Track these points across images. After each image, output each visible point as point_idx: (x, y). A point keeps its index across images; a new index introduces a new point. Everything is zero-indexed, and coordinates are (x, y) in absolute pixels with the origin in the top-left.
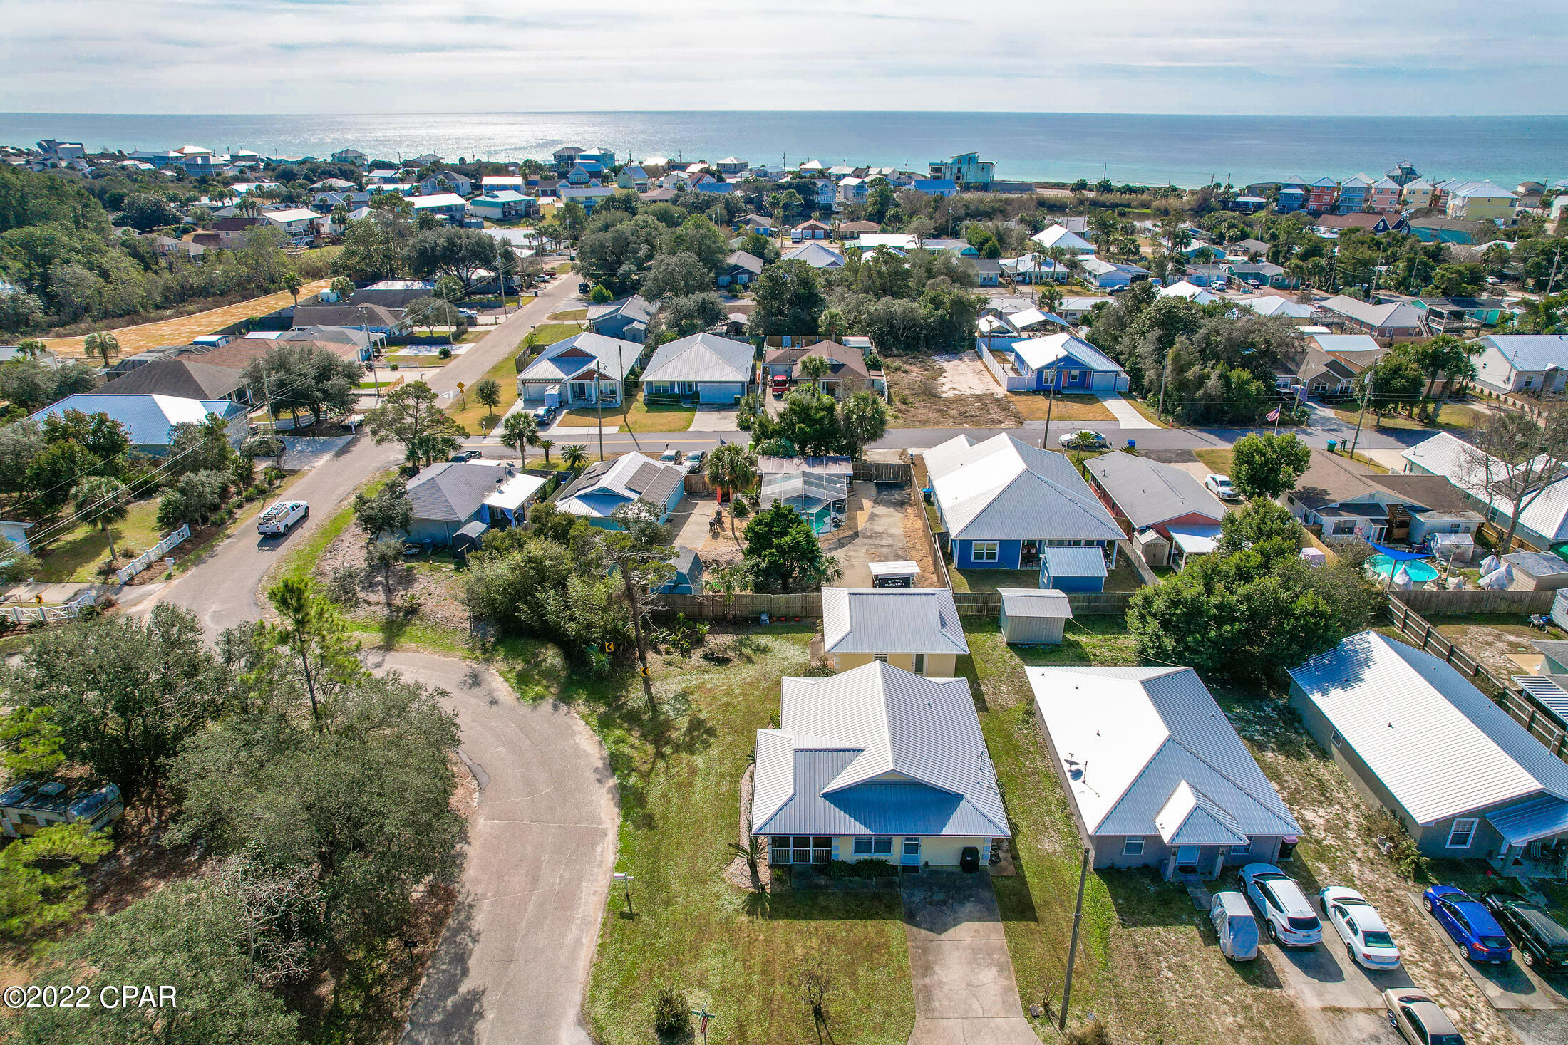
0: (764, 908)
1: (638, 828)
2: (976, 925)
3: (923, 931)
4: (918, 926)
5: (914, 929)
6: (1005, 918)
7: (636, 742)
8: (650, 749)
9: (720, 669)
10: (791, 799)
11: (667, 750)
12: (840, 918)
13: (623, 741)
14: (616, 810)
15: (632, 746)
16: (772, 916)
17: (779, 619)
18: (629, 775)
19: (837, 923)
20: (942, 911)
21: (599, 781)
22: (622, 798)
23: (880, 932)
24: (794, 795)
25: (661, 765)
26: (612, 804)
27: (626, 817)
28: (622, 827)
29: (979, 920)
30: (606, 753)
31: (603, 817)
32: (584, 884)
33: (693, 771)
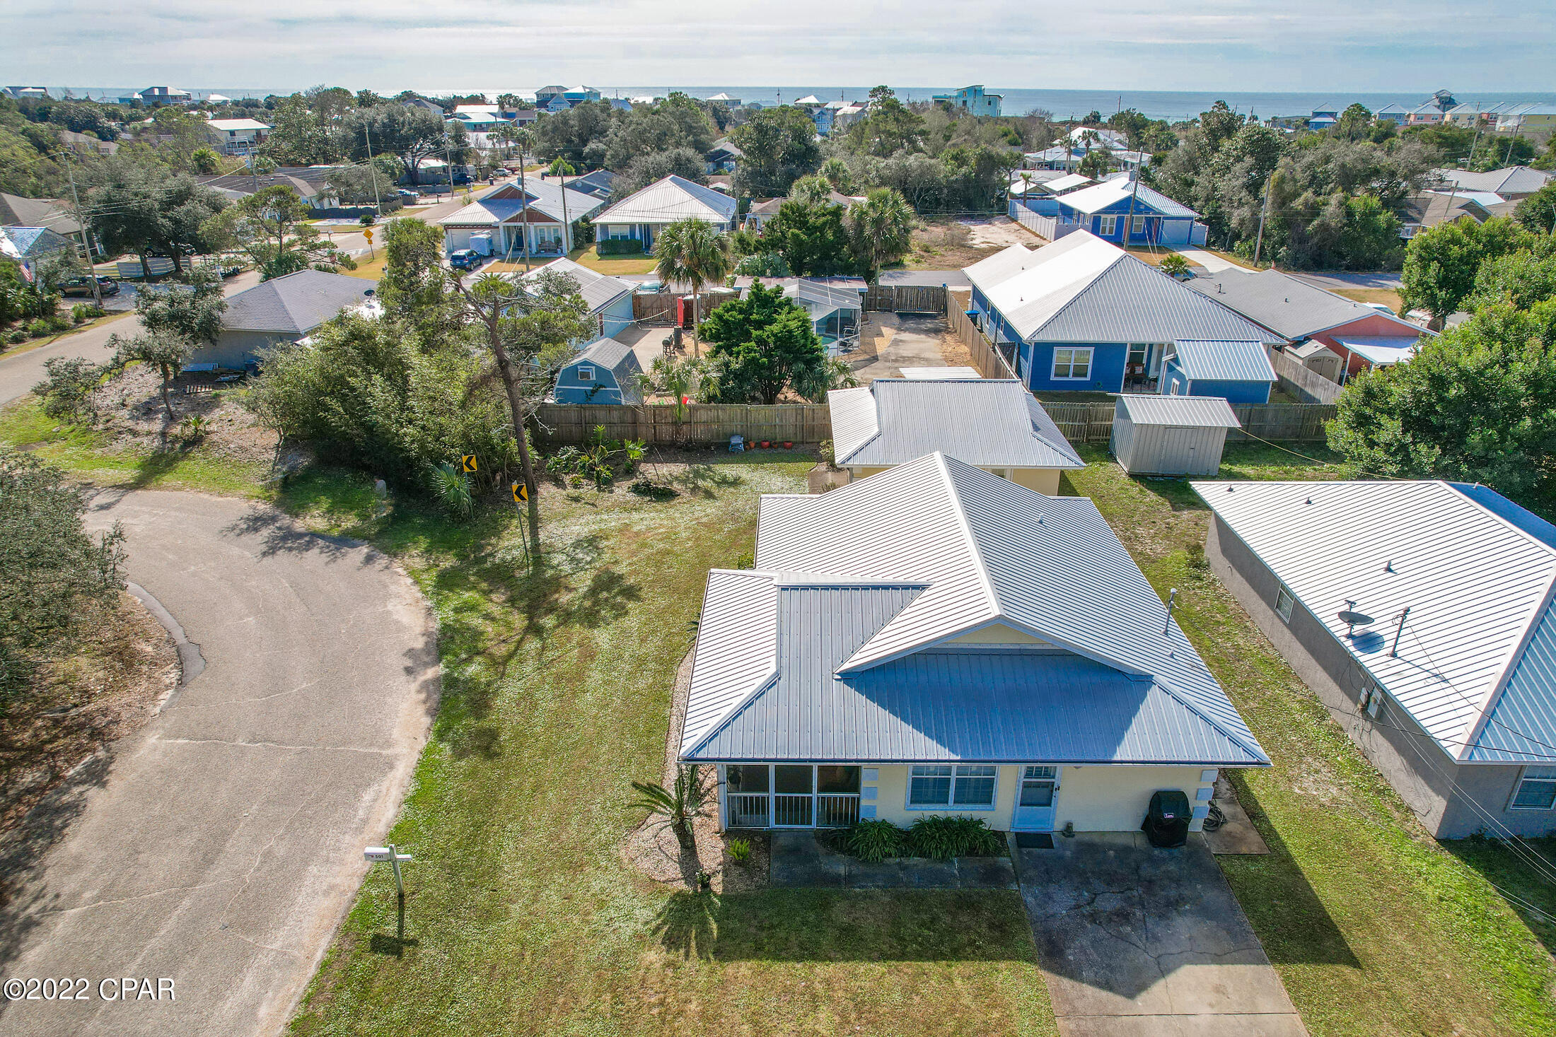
0: (704, 930)
1: (460, 754)
2: (1211, 973)
3: (1089, 990)
4: (1073, 973)
5: (1066, 983)
6: (1278, 956)
7: (496, 610)
8: (519, 620)
9: (659, 506)
10: (771, 684)
11: (549, 621)
12: (884, 957)
13: (472, 608)
14: (426, 721)
15: (488, 617)
16: (722, 954)
17: (759, 445)
18: (469, 660)
19: (879, 968)
20: (1124, 938)
21: (409, 671)
22: (443, 701)
23: (984, 992)
24: (778, 674)
25: (533, 645)
26: (421, 709)
27: (441, 736)
28: (427, 752)
29: (1218, 959)
30: (435, 626)
31: (396, 733)
32: (313, 869)
33: (589, 654)
